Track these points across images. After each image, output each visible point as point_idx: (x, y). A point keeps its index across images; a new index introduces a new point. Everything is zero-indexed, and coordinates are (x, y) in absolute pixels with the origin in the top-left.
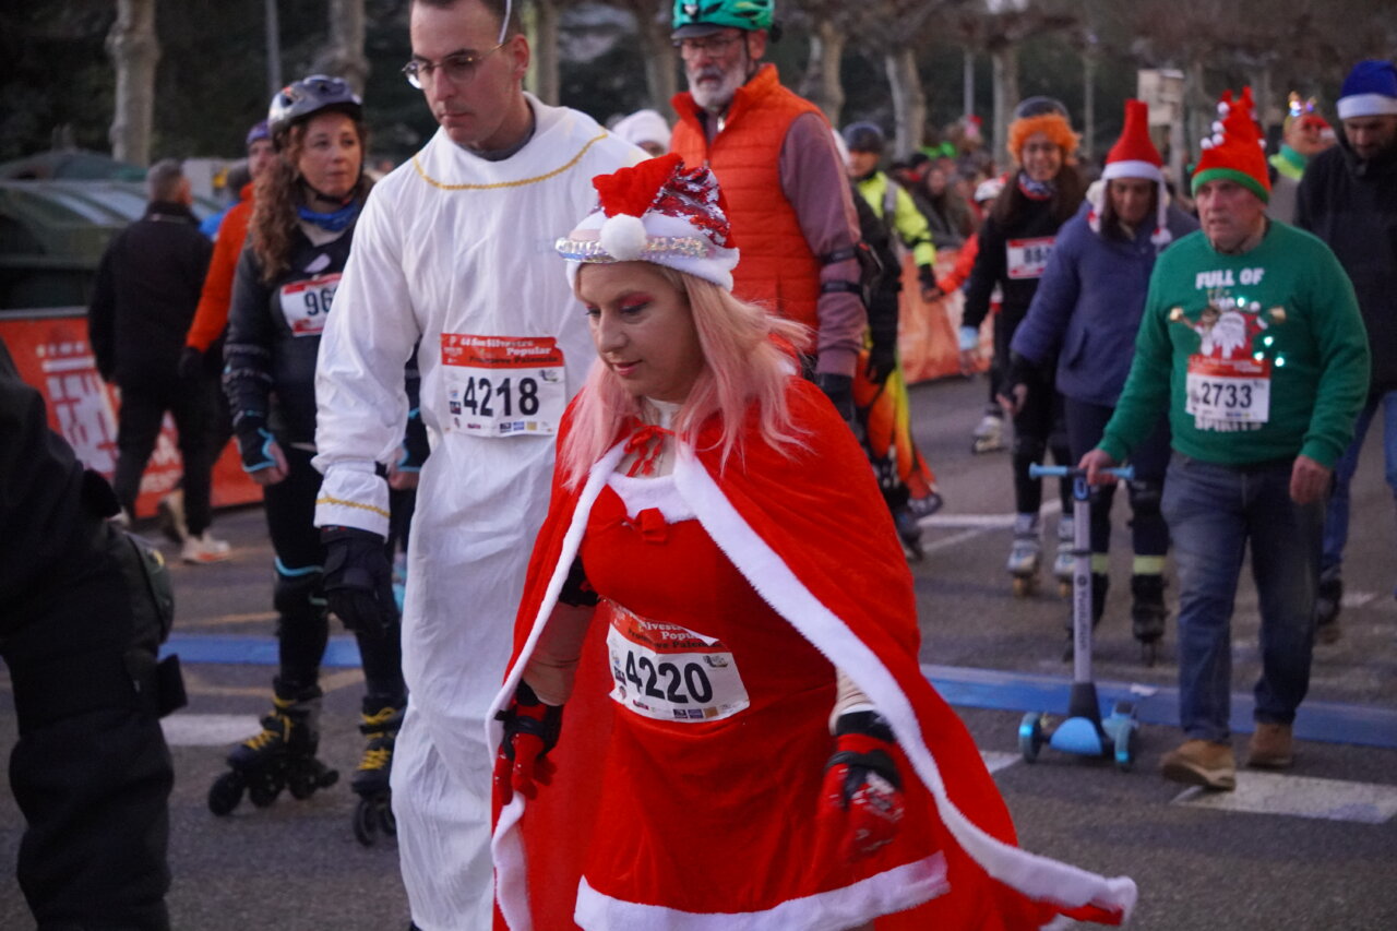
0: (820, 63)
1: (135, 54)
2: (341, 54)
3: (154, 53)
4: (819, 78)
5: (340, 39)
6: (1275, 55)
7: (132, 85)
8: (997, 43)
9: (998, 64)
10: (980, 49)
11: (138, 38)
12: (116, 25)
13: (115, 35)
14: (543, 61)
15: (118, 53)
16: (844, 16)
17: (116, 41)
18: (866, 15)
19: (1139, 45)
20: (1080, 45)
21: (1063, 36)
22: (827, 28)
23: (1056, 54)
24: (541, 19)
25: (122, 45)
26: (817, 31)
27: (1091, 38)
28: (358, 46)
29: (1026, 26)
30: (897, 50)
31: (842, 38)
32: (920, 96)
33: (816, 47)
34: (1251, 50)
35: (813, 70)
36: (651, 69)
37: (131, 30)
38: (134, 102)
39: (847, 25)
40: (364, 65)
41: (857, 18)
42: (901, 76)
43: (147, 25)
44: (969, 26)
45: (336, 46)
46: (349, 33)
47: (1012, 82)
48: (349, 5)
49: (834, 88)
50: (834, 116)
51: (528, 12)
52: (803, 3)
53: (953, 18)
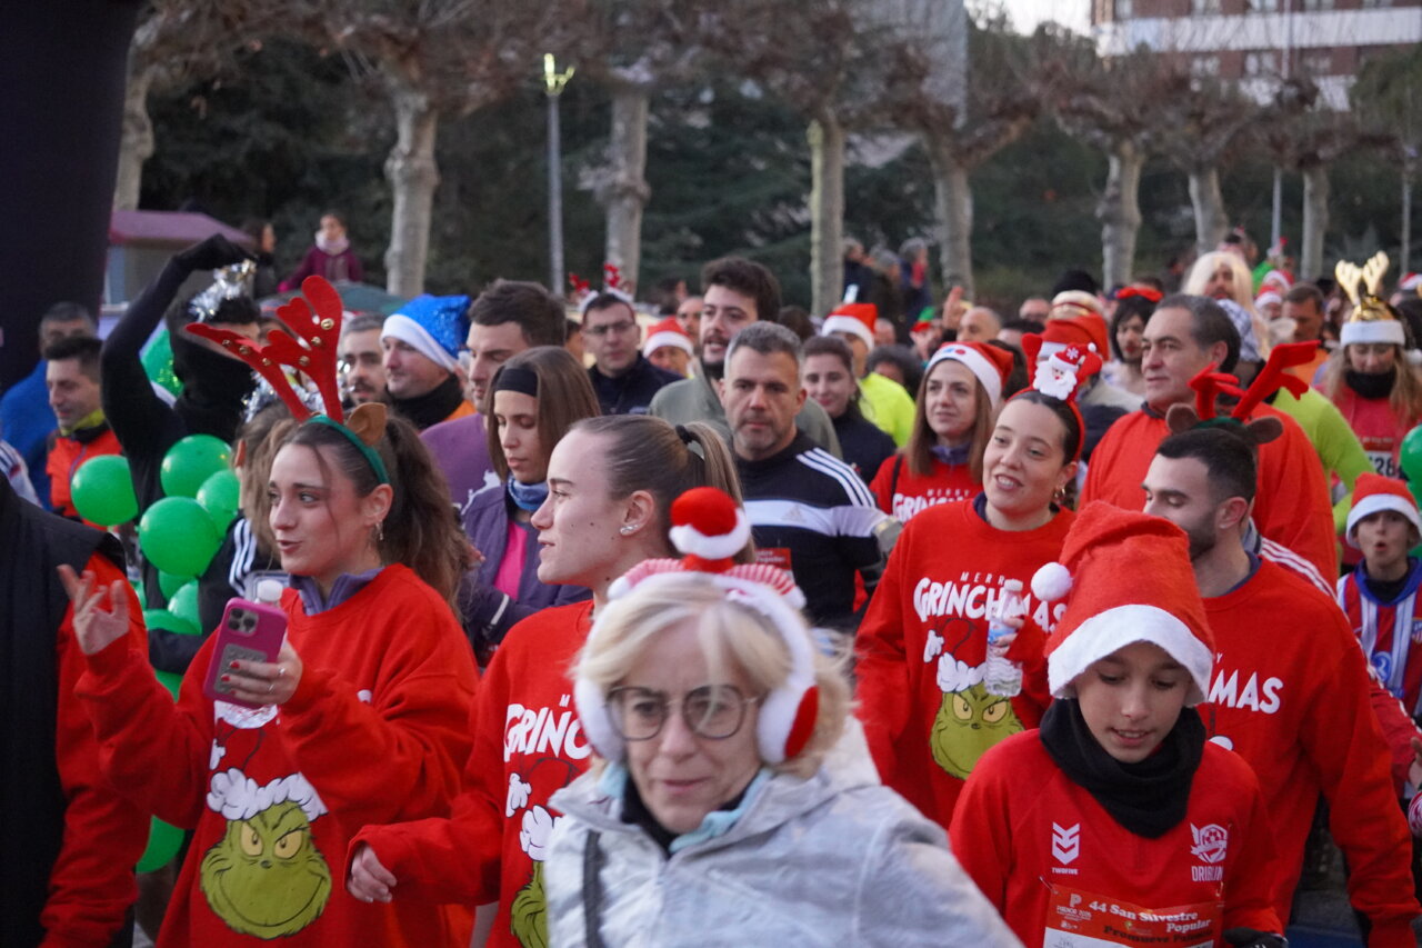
0: (1118, 184)
1: (413, 180)
2: (622, 177)
3: (433, 179)
4: (1116, 199)
5: (621, 161)
7: (410, 210)
8: (1308, 161)
9: (1308, 186)
10: (1289, 167)
11: (417, 164)
12: (395, 151)
13: (394, 159)
14: (827, 185)
15: (396, 178)
16: (1144, 135)
17: (395, 166)
18: (1168, 136)
20: (1399, 161)
21: (1383, 153)
22: (1127, 148)
23: (1371, 169)
24: (828, 139)
25: (401, 171)
26: (1115, 150)
27: (1410, 150)
28: (639, 169)
29: (1339, 144)
30: (1200, 169)
31: (1142, 158)
32: (1224, 217)
33: (1114, 167)
35: (1110, 191)
36: (940, 189)
37: (412, 154)
38: (411, 226)
39: (1147, 144)
40: (644, 189)
41: (1159, 138)
42: (1202, 204)
43: (427, 150)
44: (1278, 145)
45: (617, 169)
46: (629, 156)
47: (1323, 203)
48: (631, 128)
49: (1132, 211)
50: (1130, 241)
51: (815, 134)
52: (1102, 122)
53: (1261, 136)
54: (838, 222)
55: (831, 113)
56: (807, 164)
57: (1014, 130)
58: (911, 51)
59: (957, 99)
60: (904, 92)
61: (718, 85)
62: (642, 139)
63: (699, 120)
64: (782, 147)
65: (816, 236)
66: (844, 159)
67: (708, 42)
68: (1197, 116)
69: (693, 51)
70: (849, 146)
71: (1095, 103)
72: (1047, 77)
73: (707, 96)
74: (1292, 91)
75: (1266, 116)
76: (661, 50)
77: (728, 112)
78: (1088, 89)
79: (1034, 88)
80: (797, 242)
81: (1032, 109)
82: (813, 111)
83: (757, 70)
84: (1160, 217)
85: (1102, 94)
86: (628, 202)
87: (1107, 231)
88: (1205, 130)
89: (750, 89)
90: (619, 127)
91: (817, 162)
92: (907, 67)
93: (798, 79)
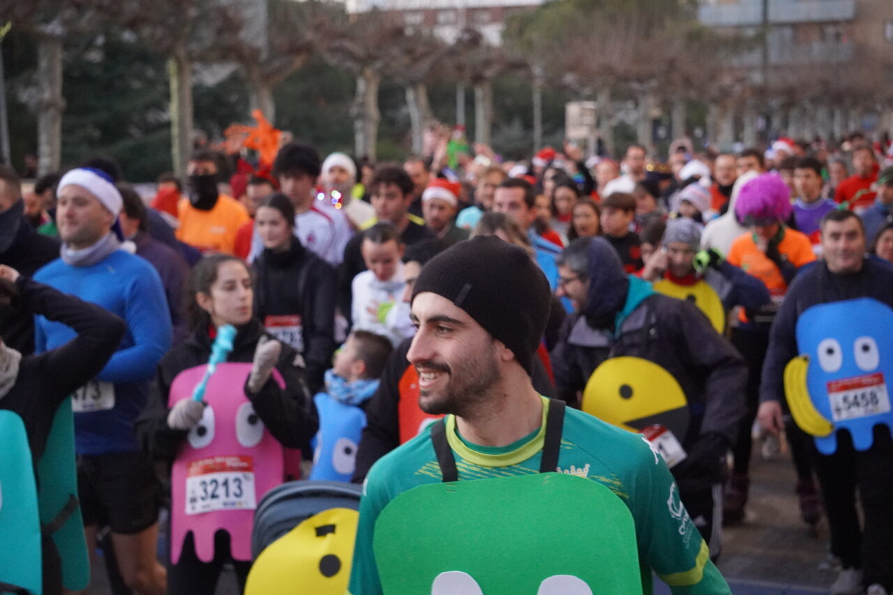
0: (365, 95)
2: (47, 95)
4: (363, 105)
5: (45, 85)
6: (654, 83)
8: (478, 79)
9: (479, 93)
10: (467, 83)
14: (181, 98)
16: (378, 64)
18: (393, 64)
19: (569, 78)
20: (531, 77)
21: (521, 74)
22: (369, 72)
23: (516, 83)
24: (180, 71)
26: (361, 73)
27: (537, 70)
28: (58, 90)
29: (496, 68)
30: (414, 84)
31: (378, 78)
32: (430, 114)
33: (361, 85)
34: (640, 80)
35: (359, 99)
36: (253, 99)
39: (380, 69)
40: (62, 103)
41: (388, 65)
42: (415, 106)
44: (460, 68)
45: (43, 89)
46: (51, 82)
47: (488, 104)
48: (51, 63)
49: (373, 111)
50: (372, 129)
51: (171, 66)
52: (352, 56)
53: (449, 63)
54: (189, 121)
55: (181, 52)
56: (167, 84)
57: (298, 62)
58: (231, 13)
59: (261, 42)
60: (227, 39)
61: (107, 34)
62: (58, 70)
63: (95, 56)
64: (150, 73)
65: (175, 131)
66: (190, 81)
67: (100, 8)
68: (409, 52)
69: (89, 14)
70: (194, 72)
71: (348, 44)
72: (318, 28)
73: (100, 40)
74: (466, 37)
75: (452, 52)
76: (69, 13)
77: (114, 51)
78: (343, 36)
79: (309, 35)
80: (163, 134)
81: (308, 48)
82: (169, 52)
83: (133, 24)
84: (390, 113)
85: (352, 38)
86: (52, 112)
87: (358, 124)
88: (415, 60)
89: (128, 36)
90: (43, 63)
91: (174, 84)
92: (229, 24)
93: (159, 32)
